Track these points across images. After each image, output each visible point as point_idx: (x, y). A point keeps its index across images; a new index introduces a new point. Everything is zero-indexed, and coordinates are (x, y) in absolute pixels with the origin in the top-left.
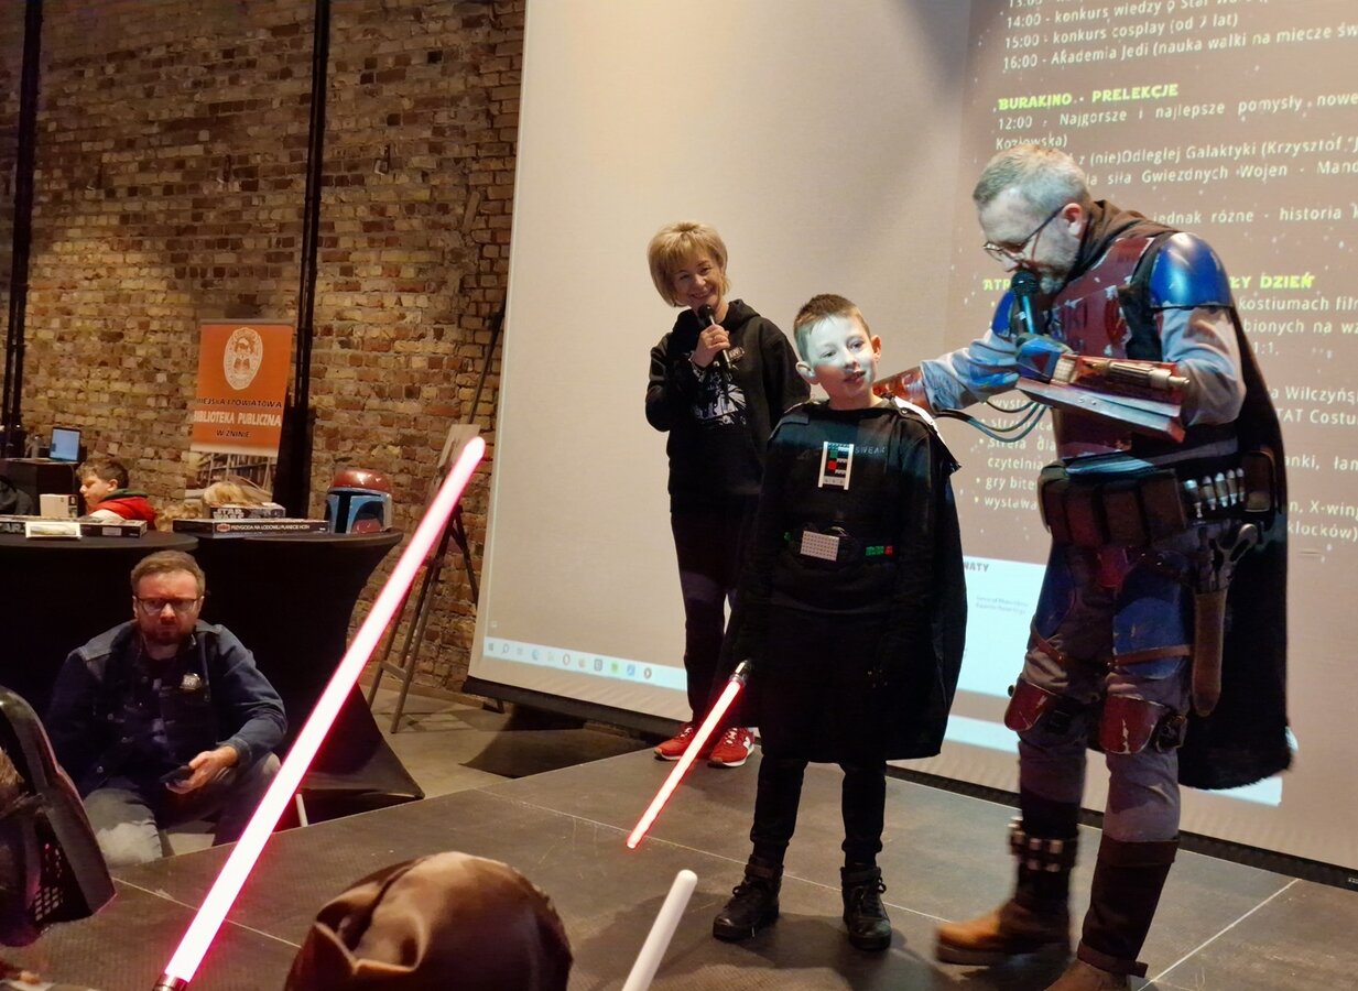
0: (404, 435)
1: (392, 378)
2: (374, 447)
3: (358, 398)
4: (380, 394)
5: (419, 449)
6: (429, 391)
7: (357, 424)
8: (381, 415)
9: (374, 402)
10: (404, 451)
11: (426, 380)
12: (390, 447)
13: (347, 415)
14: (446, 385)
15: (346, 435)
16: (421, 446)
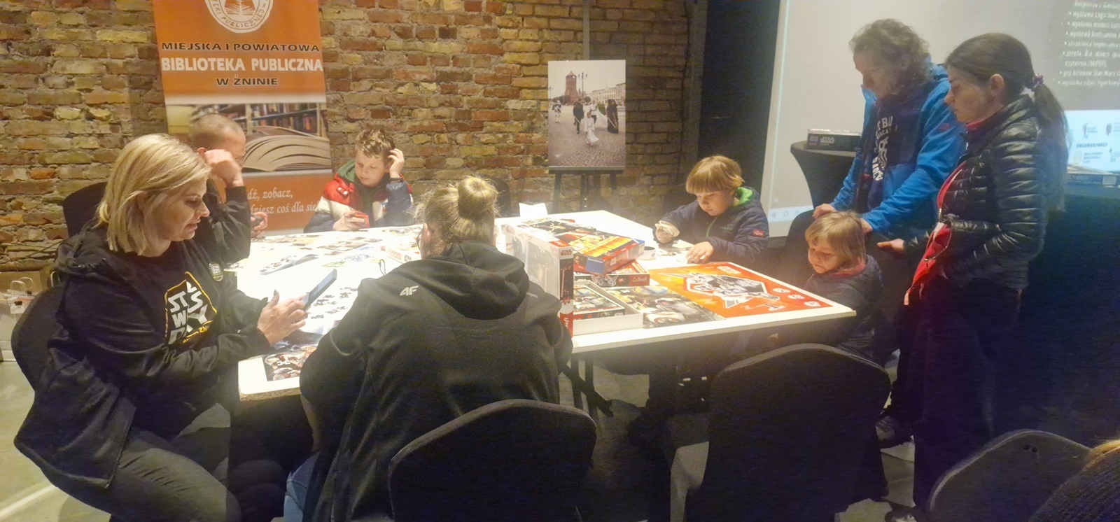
0: (441, 72)
1: (419, 20)
2: (402, 85)
3: (373, 38)
4: (404, 34)
5: (461, 84)
6: (469, 32)
7: (376, 64)
8: (407, 56)
9: (398, 42)
10: (443, 87)
11: (463, 21)
12: (423, 84)
13: (359, 56)
14: (487, 26)
15: (361, 74)
16: (464, 81)
